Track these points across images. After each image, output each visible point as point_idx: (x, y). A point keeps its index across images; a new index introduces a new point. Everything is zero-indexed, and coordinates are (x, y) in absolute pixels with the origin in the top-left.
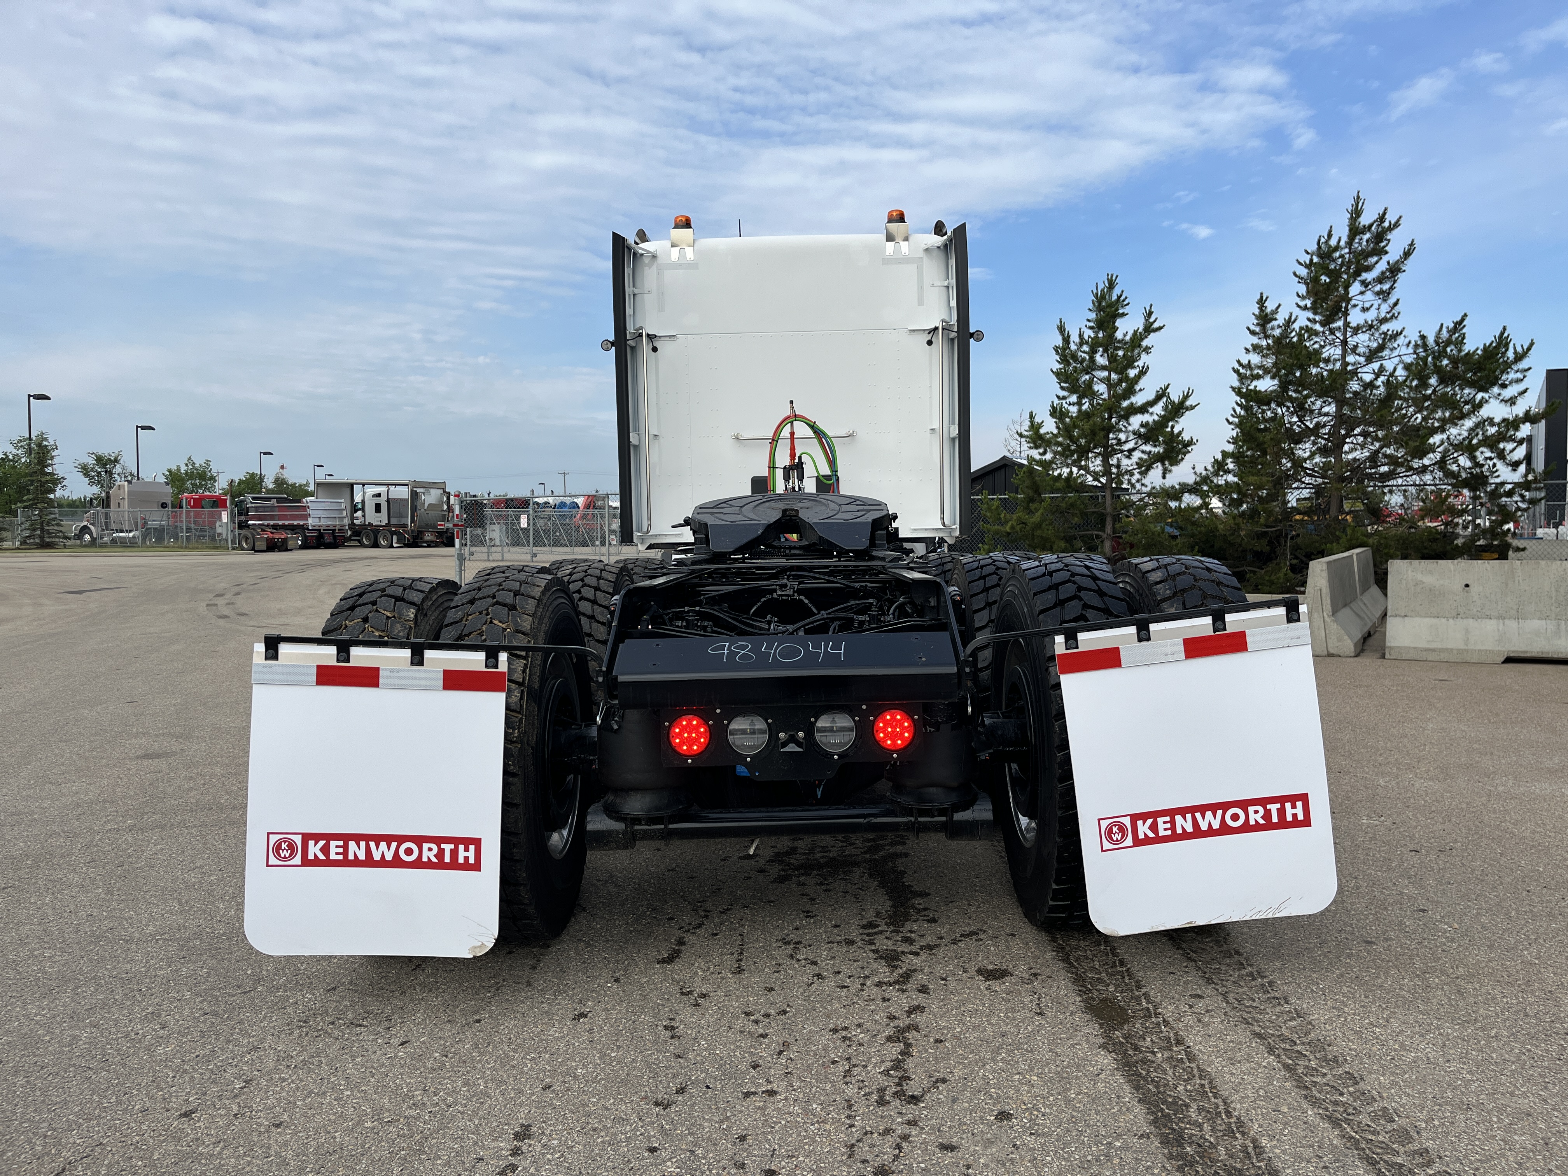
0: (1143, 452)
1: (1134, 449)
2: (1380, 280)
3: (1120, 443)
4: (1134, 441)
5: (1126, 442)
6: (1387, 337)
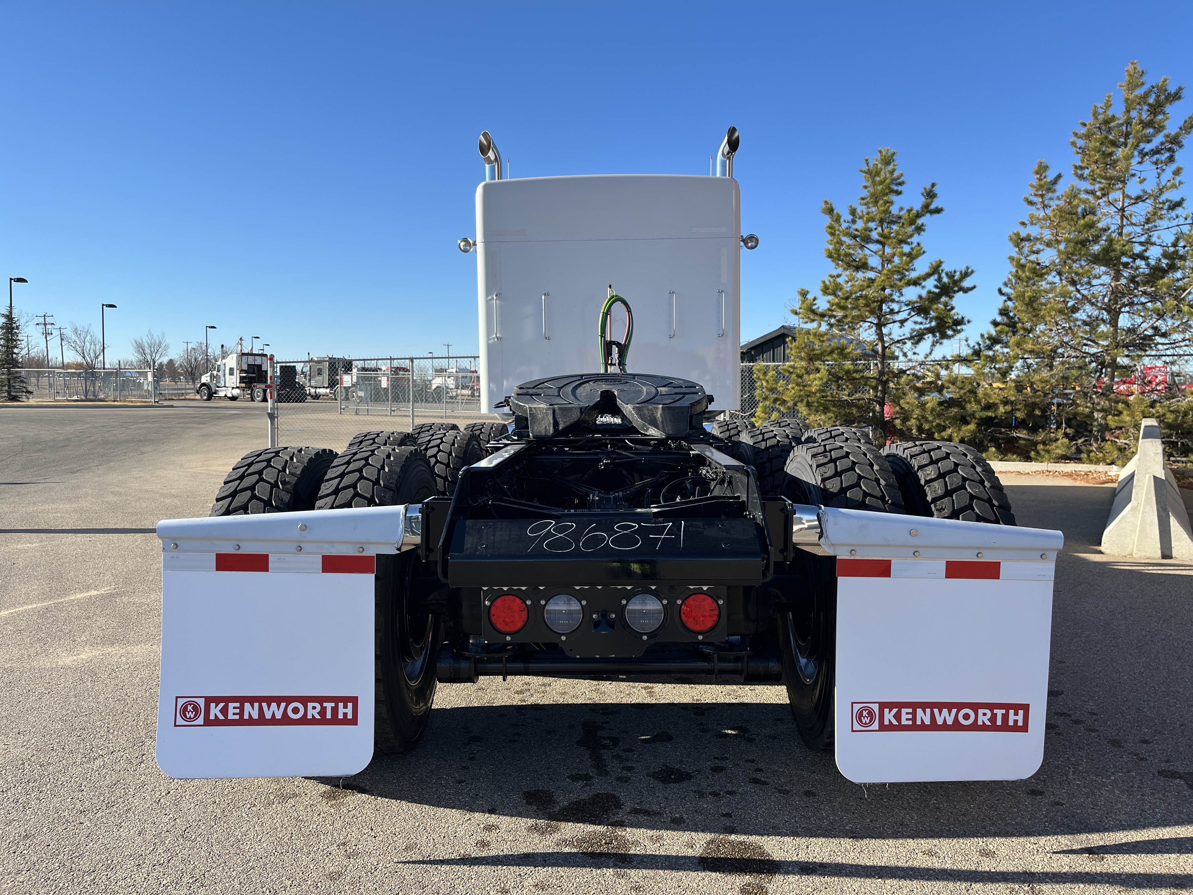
0: (915, 323)
1: (906, 320)
2: (1157, 151)
3: (892, 312)
4: (907, 312)
5: (899, 312)
6: (1166, 207)
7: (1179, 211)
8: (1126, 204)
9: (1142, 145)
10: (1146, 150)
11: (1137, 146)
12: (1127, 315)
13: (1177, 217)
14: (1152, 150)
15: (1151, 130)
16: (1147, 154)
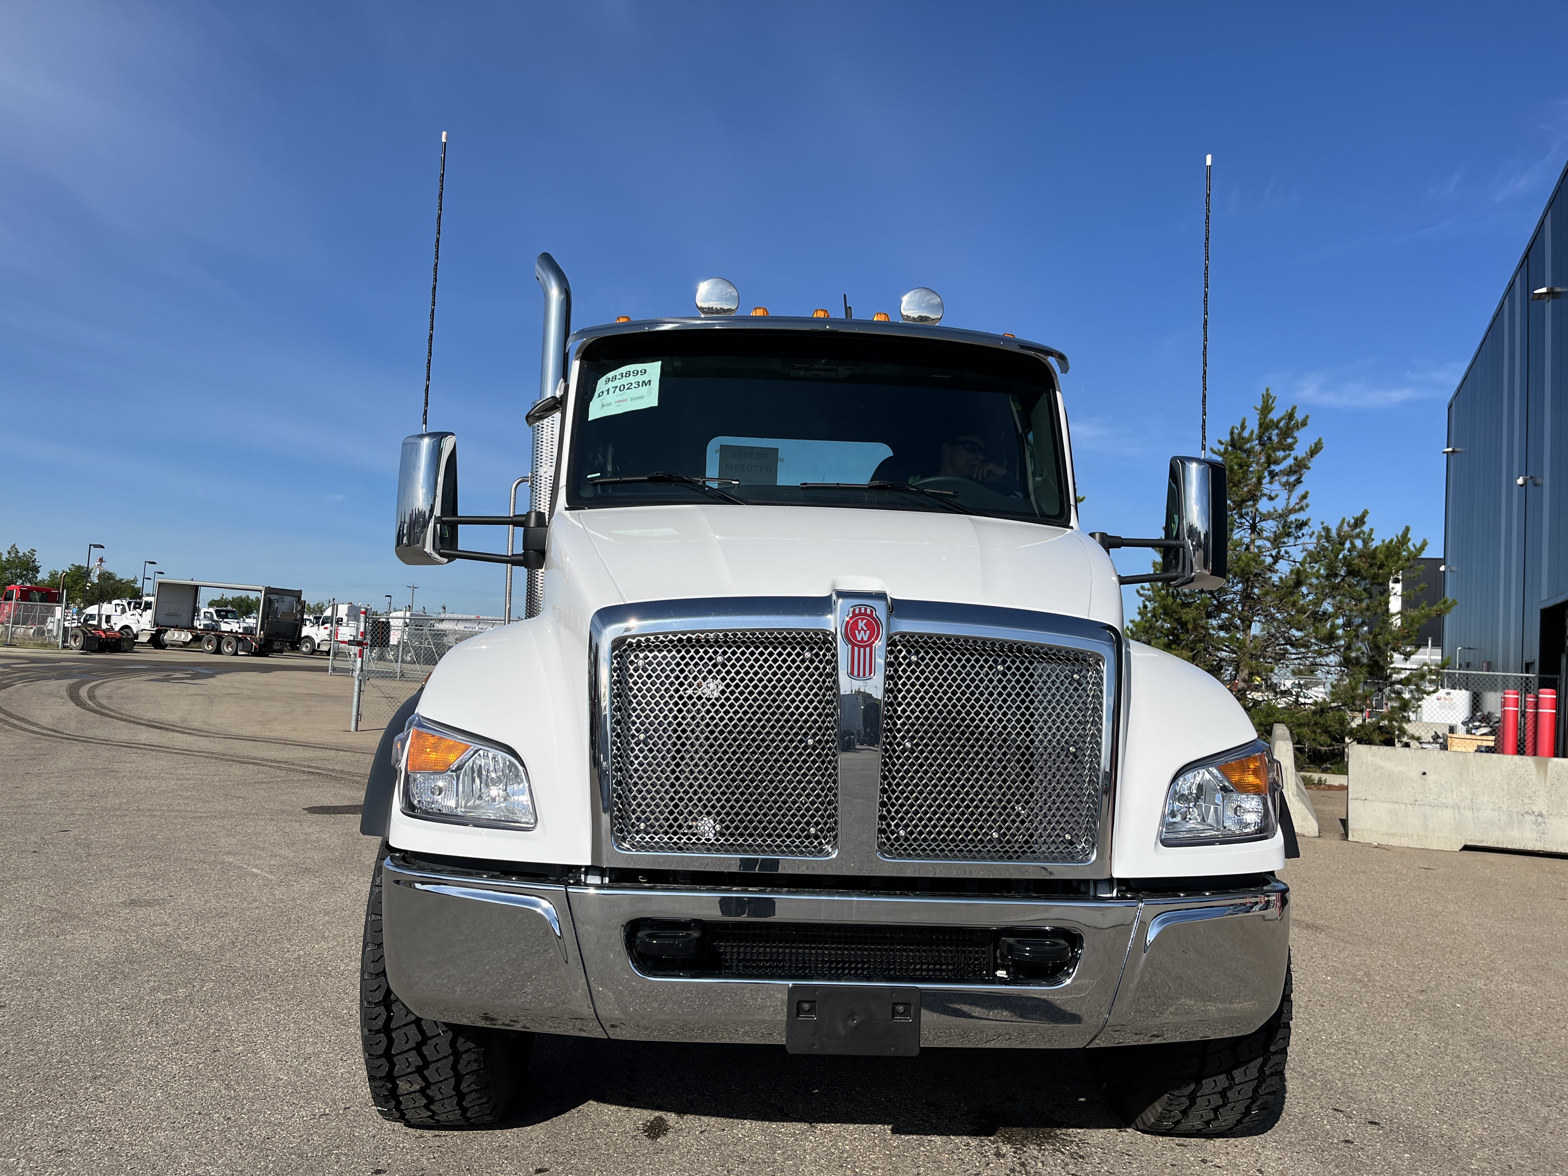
2: (1287, 473)
6: (1294, 526)
7: (1305, 530)
8: (1258, 519)
9: (1273, 467)
10: (1277, 471)
11: (1269, 467)
12: (1258, 624)
13: (1303, 535)
14: (1281, 471)
15: (1280, 454)
16: (1277, 474)
